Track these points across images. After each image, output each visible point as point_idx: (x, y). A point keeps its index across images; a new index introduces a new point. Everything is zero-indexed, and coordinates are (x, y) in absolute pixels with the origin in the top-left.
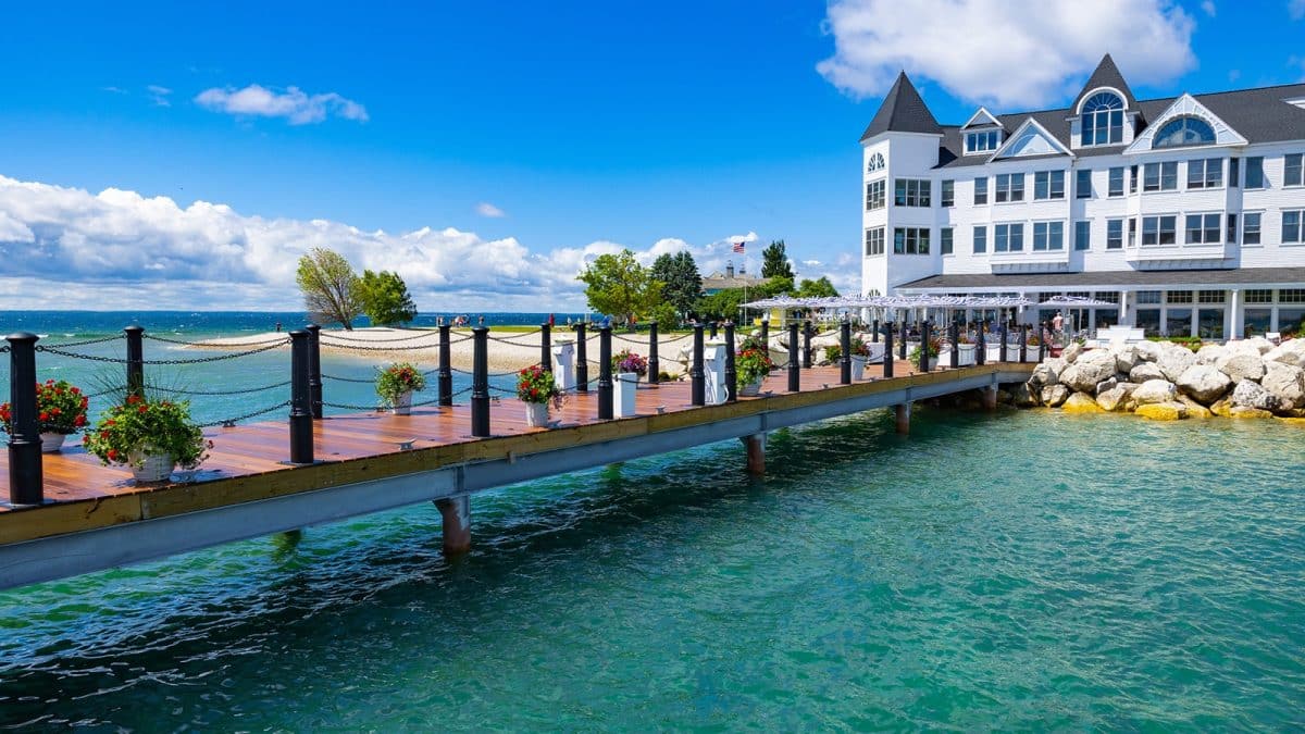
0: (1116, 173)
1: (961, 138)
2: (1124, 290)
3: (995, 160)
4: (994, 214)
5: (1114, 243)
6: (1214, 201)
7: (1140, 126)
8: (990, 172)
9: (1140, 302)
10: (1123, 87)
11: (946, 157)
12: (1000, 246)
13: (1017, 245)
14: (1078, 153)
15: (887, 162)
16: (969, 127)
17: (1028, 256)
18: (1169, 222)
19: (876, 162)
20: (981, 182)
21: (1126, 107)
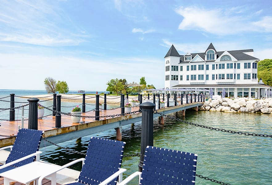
0: (213, 66)
1: (184, 58)
2: (216, 88)
3: (191, 62)
4: (191, 73)
5: (213, 78)
6: (231, 71)
7: (218, 57)
8: (190, 65)
9: (218, 90)
10: (215, 50)
11: (181, 62)
12: (192, 79)
13: (195, 79)
14: (207, 62)
15: (170, 62)
16: (185, 56)
17: (197, 81)
18: (223, 75)
19: (168, 62)
20: (188, 67)
21: (215, 53)
